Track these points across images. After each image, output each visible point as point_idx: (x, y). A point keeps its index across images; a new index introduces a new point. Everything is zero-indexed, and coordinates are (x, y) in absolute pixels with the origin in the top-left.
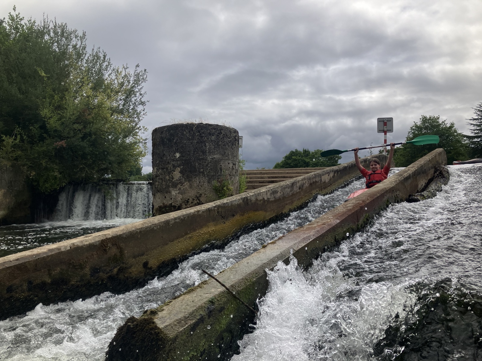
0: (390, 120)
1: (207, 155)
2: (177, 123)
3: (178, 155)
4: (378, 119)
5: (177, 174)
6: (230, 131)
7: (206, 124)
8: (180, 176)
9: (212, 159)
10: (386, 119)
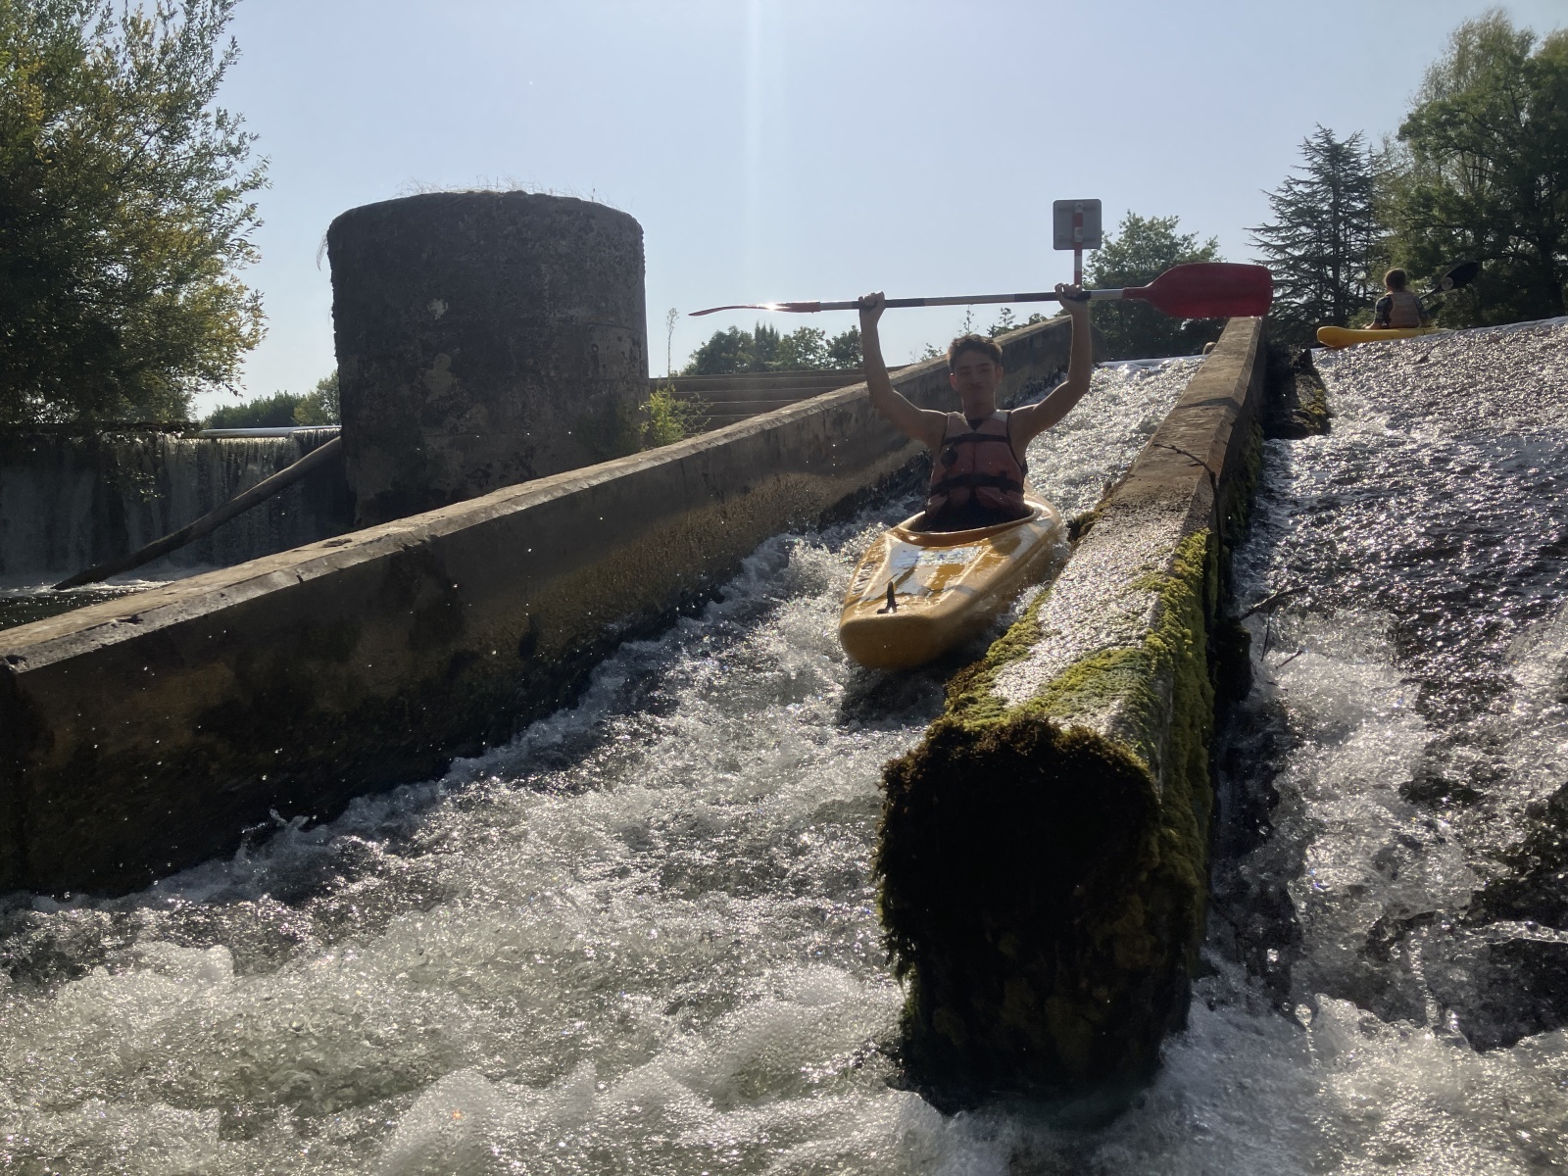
0: (1093, 208)
1: (544, 309)
2: (428, 192)
3: (439, 308)
4: (1056, 204)
5: (440, 378)
8: (453, 385)
9: (565, 321)
10: (1080, 204)
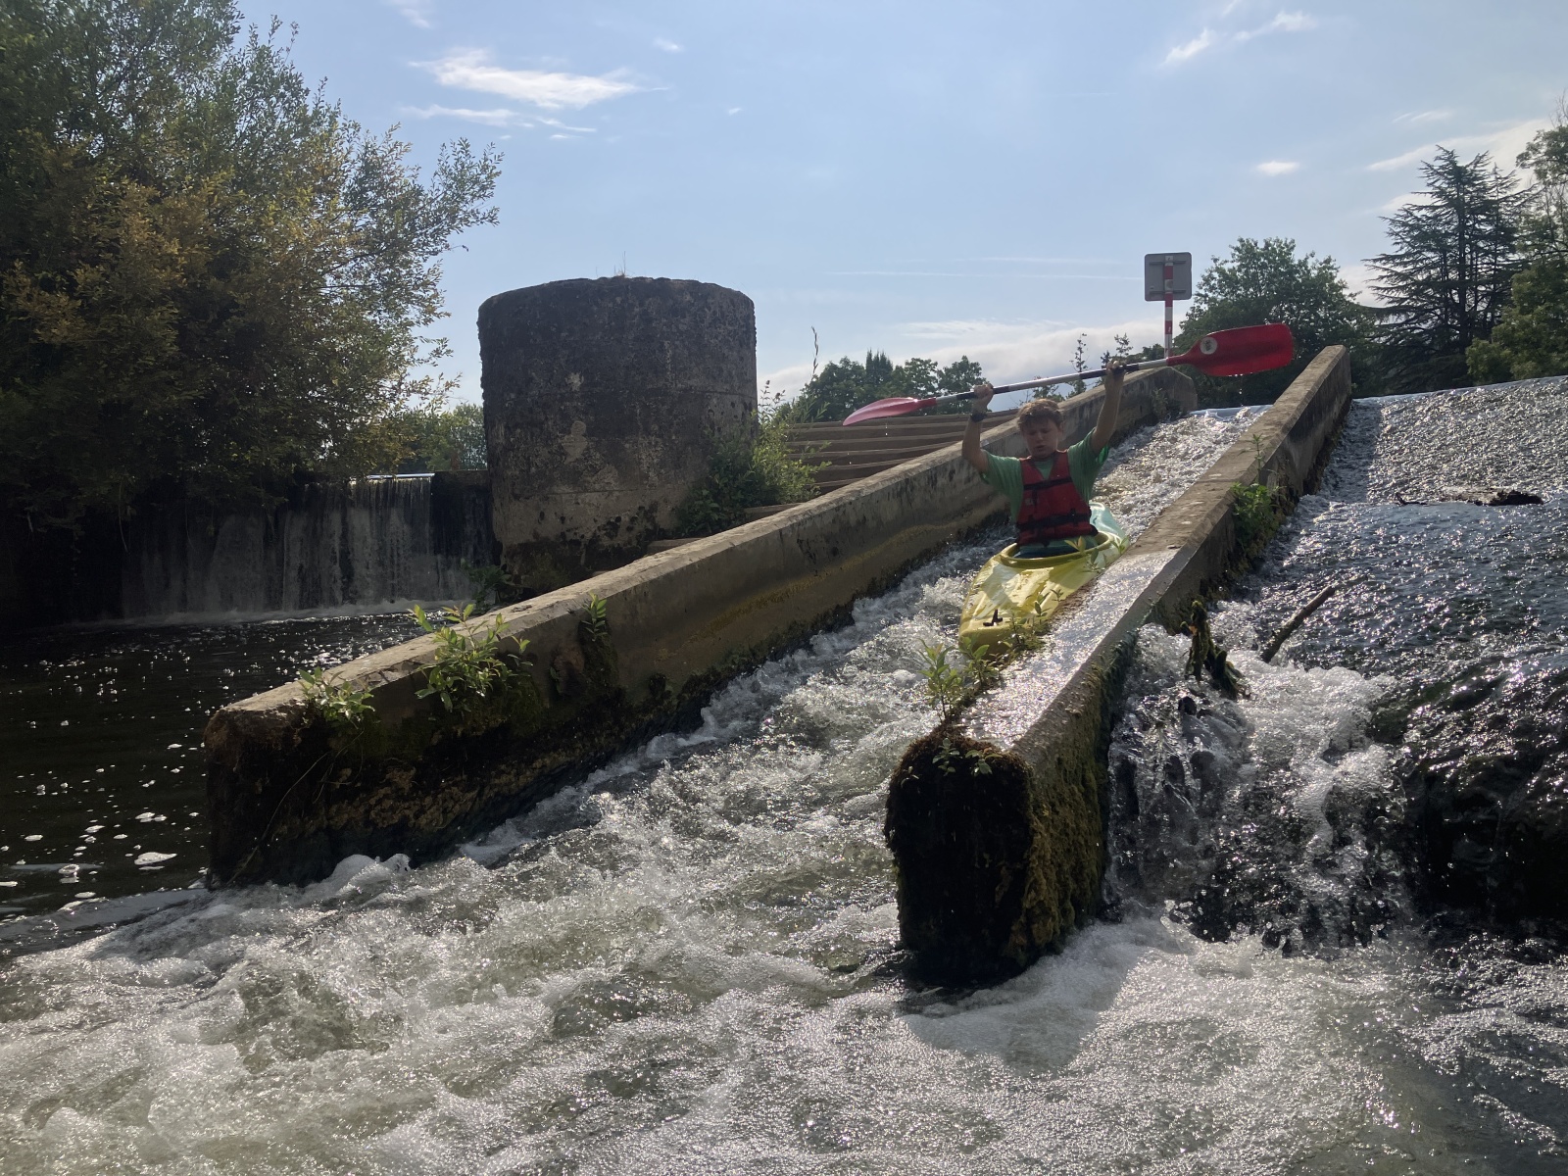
0: (1183, 261)
1: (667, 380)
3: (576, 380)
4: (1148, 257)
5: (576, 444)
6: (732, 301)
7: (661, 280)
8: (588, 449)
9: (685, 390)
10: (1171, 258)
